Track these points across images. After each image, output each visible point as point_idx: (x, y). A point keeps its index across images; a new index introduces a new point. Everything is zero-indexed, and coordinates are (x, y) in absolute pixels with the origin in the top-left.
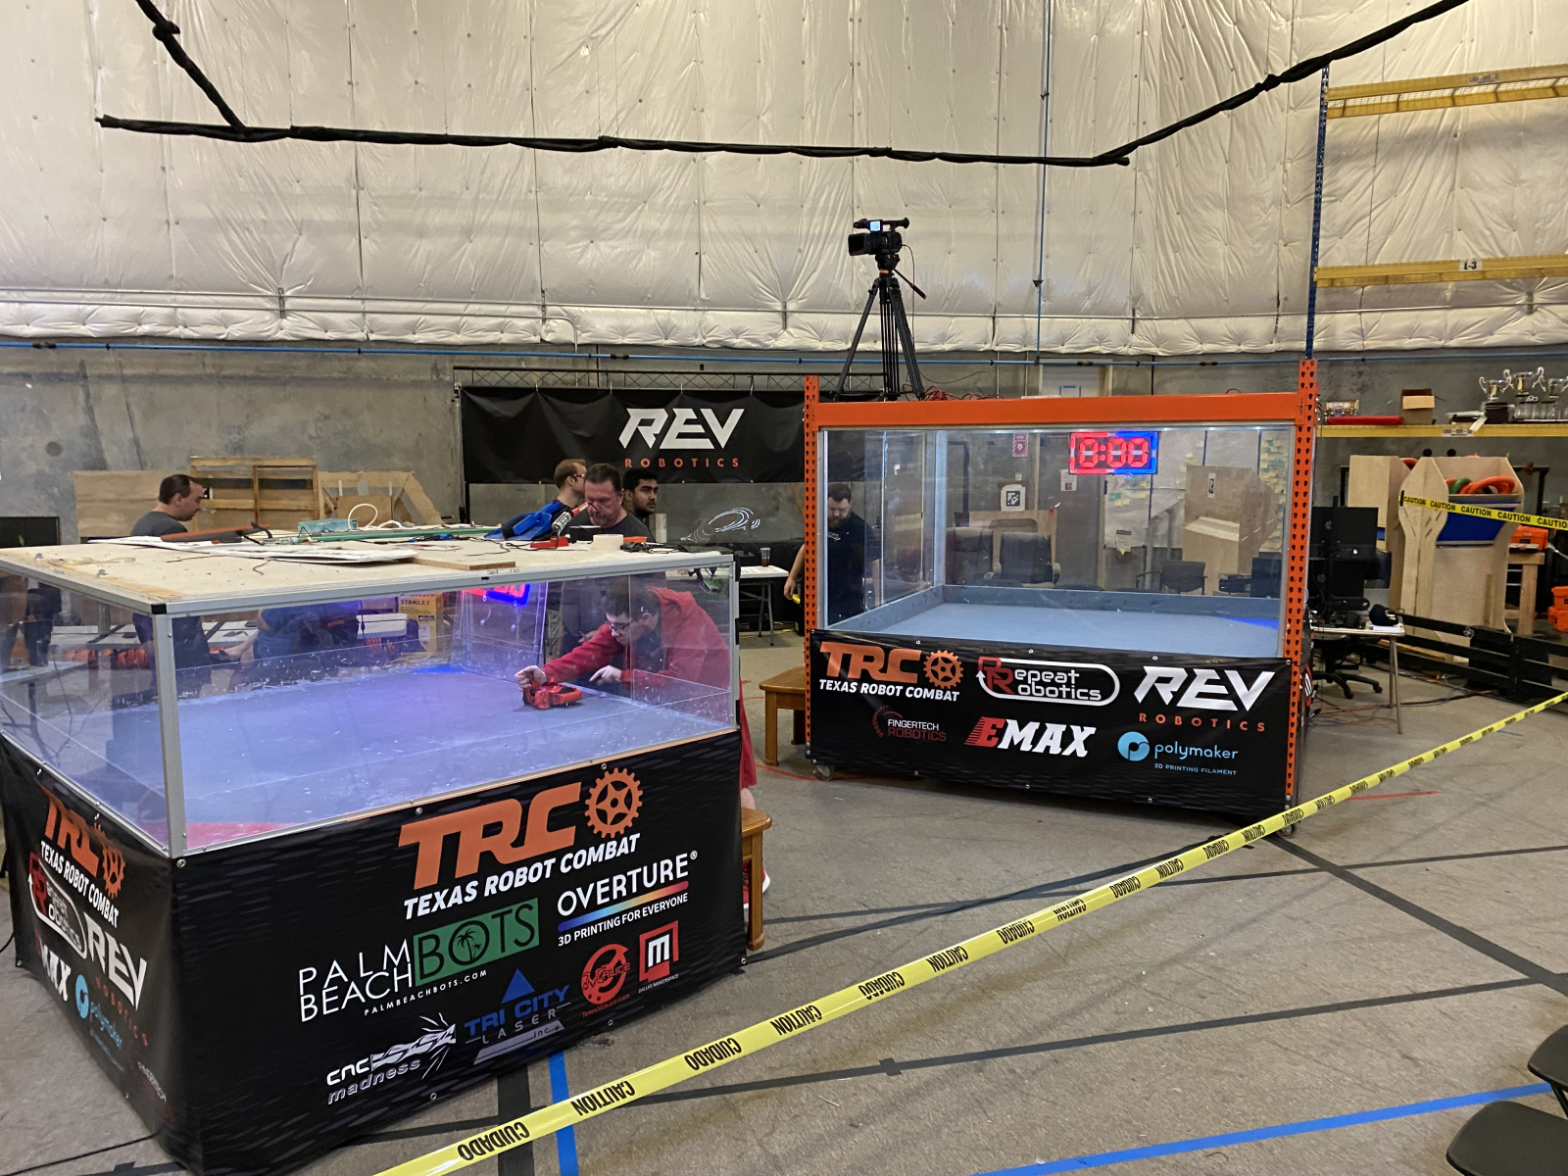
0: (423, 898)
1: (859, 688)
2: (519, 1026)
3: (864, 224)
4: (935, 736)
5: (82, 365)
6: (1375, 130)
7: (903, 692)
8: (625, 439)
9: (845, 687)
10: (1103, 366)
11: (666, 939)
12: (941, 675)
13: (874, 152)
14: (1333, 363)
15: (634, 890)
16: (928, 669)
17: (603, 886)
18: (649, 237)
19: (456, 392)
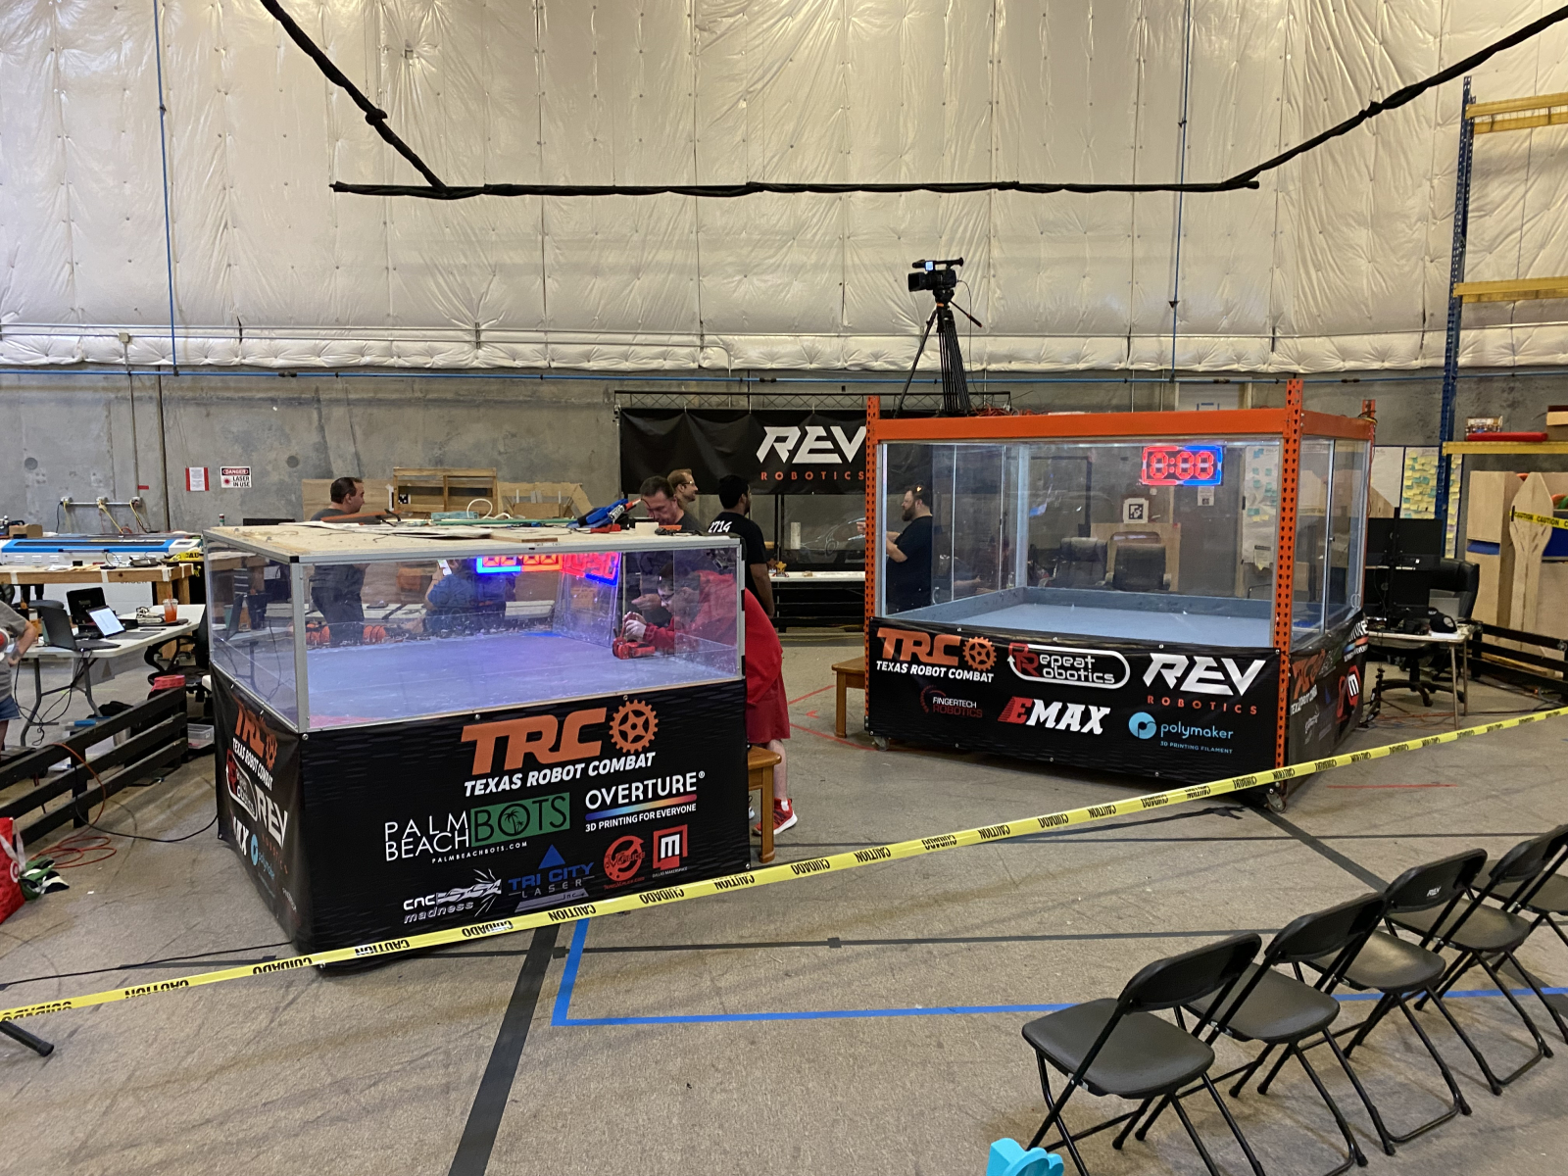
0: (479, 782)
1: (909, 669)
2: (552, 888)
3: (921, 264)
4: (973, 713)
5: (317, 390)
6: (1527, 144)
7: (946, 673)
8: (761, 454)
9: (897, 668)
10: (1243, 384)
11: (677, 838)
12: (978, 659)
13: (1002, 186)
14: (1481, 380)
15: (650, 796)
16: (967, 653)
17: (624, 789)
18: (797, 270)
19: (616, 413)
